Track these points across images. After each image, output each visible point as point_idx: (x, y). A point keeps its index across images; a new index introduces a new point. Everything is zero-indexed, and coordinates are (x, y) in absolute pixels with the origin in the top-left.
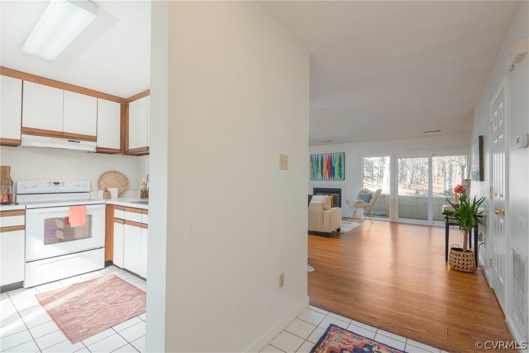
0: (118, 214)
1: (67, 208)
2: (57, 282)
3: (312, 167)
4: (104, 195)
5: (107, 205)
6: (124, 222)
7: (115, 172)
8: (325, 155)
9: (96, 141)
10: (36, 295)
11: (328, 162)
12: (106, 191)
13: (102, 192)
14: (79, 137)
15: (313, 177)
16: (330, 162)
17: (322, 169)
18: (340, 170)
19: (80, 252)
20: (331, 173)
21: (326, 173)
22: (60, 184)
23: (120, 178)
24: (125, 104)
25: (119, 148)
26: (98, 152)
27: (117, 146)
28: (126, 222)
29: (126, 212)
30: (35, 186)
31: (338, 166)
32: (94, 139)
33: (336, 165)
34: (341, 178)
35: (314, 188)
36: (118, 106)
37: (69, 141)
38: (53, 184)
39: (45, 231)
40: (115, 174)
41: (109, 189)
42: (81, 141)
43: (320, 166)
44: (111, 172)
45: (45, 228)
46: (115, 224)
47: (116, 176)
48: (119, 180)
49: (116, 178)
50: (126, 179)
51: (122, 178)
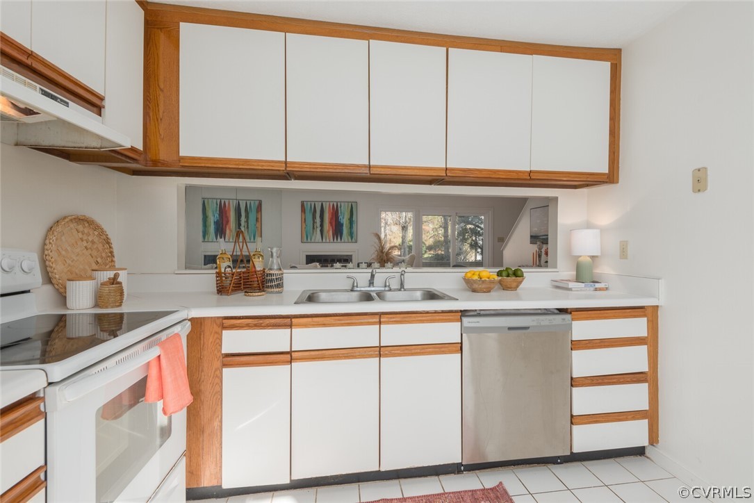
3: (304, 221)
5: (192, 320)
6: (291, 356)
7: (81, 220)
8: (328, 203)
11: (332, 215)
12: (113, 281)
14: (67, 85)
15: (306, 237)
16: (335, 213)
17: (322, 225)
18: (351, 227)
20: (338, 231)
21: (329, 231)
23: (90, 239)
31: (348, 222)
32: (95, 103)
33: (345, 220)
34: (352, 239)
35: (307, 256)
37: (43, 92)
40: (80, 228)
42: (69, 102)
43: (318, 220)
47: (83, 233)
48: (89, 245)
49: (82, 240)
50: (108, 242)
51: (96, 240)
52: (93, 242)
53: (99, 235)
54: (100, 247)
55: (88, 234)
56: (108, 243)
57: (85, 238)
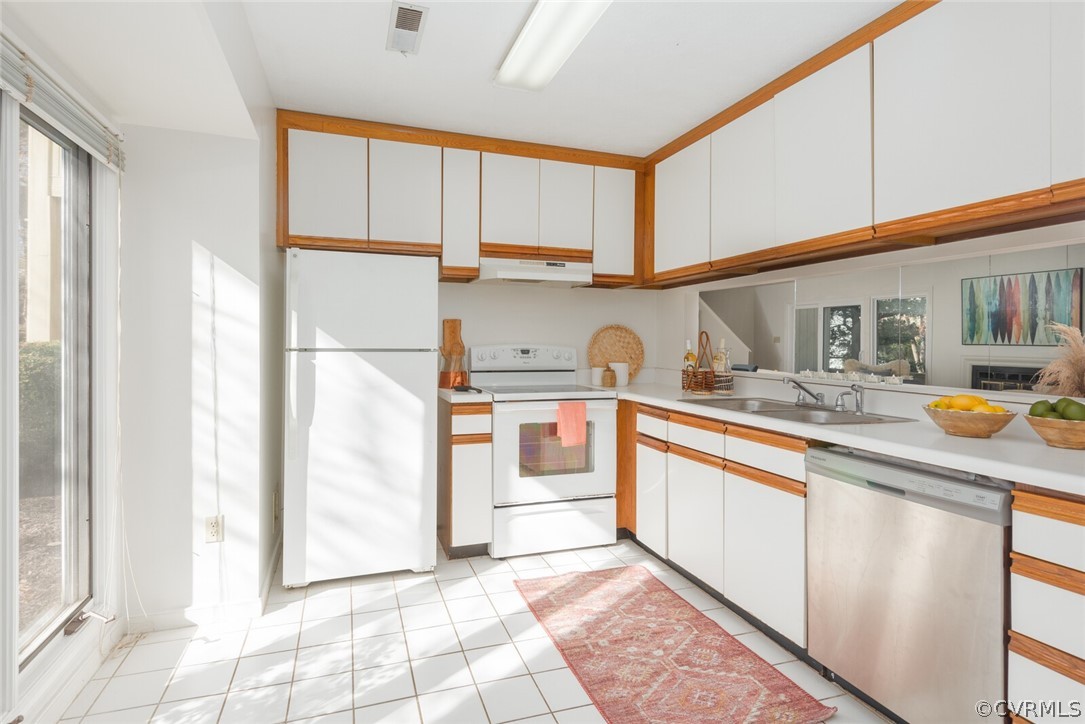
0: (645, 424)
1: (555, 406)
2: (539, 557)
4: (604, 379)
5: (621, 402)
6: (666, 446)
7: (618, 328)
9: (591, 262)
10: (515, 581)
12: (609, 369)
13: (598, 372)
14: (564, 254)
19: (574, 500)
22: (531, 354)
23: (626, 341)
24: (644, 170)
25: (631, 272)
26: (595, 285)
27: (629, 270)
28: (671, 446)
29: (671, 424)
30: (494, 358)
32: (586, 256)
36: (630, 175)
37: (548, 264)
38: (520, 354)
39: (520, 450)
40: (618, 333)
41: (613, 366)
42: (566, 263)
44: (611, 327)
45: (520, 442)
46: (639, 447)
47: (620, 337)
48: (625, 345)
49: (620, 341)
50: (639, 343)
51: (631, 341)
52: (629, 343)
53: (634, 338)
54: (635, 346)
55: (625, 337)
56: (641, 344)
57: (622, 339)
